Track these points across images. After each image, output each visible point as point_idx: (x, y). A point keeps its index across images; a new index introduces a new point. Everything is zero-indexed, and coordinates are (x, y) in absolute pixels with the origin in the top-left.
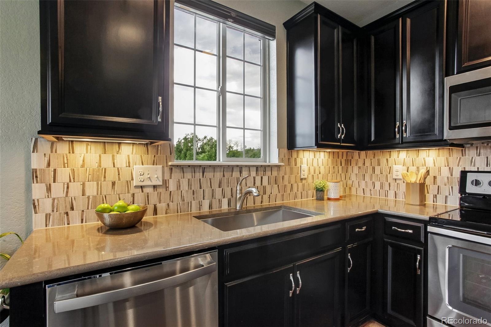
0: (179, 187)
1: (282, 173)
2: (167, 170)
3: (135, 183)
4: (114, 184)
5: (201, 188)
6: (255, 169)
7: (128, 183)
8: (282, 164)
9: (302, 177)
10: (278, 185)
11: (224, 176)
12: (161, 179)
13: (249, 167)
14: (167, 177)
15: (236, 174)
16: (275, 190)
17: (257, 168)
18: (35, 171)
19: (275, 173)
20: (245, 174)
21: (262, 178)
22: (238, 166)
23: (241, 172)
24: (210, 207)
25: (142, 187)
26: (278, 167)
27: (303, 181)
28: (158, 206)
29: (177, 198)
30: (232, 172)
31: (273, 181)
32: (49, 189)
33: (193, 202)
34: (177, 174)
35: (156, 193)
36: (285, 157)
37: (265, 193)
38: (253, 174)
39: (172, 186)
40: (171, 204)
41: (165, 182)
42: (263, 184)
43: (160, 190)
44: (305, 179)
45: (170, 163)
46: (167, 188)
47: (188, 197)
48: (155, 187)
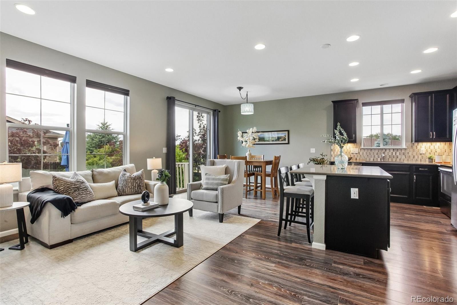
0: (363, 154)
1: (407, 151)
2: (360, 150)
3: (351, 152)
4: (346, 152)
5: (370, 154)
6: (392, 150)
7: (349, 152)
8: (407, 148)
9: (421, 153)
10: (405, 156)
11: (379, 151)
12: (358, 151)
13: (390, 149)
14: (359, 151)
15: (384, 151)
16: (403, 157)
17: (394, 149)
18: (332, 149)
19: (403, 151)
20: (388, 151)
21: (396, 153)
22: (384, 149)
23: (386, 151)
24: (373, 160)
25: (353, 153)
26: (405, 149)
27: (422, 155)
28: (357, 158)
29: (362, 156)
30: (382, 150)
31: (402, 154)
32: (334, 153)
33: (367, 158)
34: (362, 151)
35: (356, 155)
36: (409, 145)
37: (397, 158)
38: (392, 151)
39: (361, 153)
40: (361, 158)
41: (359, 153)
42: (397, 155)
43: (357, 154)
44: (424, 154)
45: (360, 148)
46: (359, 154)
47: (366, 157)
48: (356, 153)
